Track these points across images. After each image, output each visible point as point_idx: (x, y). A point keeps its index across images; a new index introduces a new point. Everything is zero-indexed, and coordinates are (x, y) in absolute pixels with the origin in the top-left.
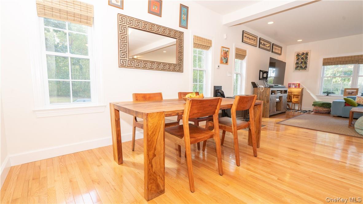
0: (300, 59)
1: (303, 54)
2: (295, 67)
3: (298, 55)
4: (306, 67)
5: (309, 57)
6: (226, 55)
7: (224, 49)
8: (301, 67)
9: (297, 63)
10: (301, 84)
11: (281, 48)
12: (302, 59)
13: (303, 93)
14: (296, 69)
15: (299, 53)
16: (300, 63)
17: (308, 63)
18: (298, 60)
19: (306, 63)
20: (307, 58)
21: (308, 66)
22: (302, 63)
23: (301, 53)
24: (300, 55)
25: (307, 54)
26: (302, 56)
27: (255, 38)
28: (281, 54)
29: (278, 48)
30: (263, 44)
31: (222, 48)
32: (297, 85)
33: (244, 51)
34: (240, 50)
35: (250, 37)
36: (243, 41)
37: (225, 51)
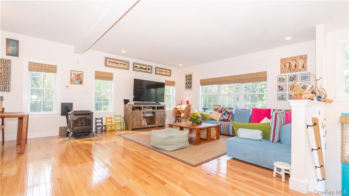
0: (188, 80)
1: (189, 75)
2: (185, 86)
3: (186, 77)
5: (192, 78)
6: (78, 77)
7: (74, 72)
8: (189, 87)
9: (186, 83)
10: (189, 102)
11: (170, 70)
13: (191, 109)
14: (186, 88)
17: (192, 83)
18: (186, 80)
19: (191, 83)
20: (191, 79)
21: (192, 86)
22: (189, 83)
24: (188, 76)
25: (191, 76)
26: (189, 78)
27: (125, 63)
28: (170, 76)
29: (165, 71)
30: (140, 68)
31: (71, 72)
32: (186, 102)
33: (109, 73)
34: (102, 73)
35: (118, 62)
36: (106, 65)
37: (77, 74)
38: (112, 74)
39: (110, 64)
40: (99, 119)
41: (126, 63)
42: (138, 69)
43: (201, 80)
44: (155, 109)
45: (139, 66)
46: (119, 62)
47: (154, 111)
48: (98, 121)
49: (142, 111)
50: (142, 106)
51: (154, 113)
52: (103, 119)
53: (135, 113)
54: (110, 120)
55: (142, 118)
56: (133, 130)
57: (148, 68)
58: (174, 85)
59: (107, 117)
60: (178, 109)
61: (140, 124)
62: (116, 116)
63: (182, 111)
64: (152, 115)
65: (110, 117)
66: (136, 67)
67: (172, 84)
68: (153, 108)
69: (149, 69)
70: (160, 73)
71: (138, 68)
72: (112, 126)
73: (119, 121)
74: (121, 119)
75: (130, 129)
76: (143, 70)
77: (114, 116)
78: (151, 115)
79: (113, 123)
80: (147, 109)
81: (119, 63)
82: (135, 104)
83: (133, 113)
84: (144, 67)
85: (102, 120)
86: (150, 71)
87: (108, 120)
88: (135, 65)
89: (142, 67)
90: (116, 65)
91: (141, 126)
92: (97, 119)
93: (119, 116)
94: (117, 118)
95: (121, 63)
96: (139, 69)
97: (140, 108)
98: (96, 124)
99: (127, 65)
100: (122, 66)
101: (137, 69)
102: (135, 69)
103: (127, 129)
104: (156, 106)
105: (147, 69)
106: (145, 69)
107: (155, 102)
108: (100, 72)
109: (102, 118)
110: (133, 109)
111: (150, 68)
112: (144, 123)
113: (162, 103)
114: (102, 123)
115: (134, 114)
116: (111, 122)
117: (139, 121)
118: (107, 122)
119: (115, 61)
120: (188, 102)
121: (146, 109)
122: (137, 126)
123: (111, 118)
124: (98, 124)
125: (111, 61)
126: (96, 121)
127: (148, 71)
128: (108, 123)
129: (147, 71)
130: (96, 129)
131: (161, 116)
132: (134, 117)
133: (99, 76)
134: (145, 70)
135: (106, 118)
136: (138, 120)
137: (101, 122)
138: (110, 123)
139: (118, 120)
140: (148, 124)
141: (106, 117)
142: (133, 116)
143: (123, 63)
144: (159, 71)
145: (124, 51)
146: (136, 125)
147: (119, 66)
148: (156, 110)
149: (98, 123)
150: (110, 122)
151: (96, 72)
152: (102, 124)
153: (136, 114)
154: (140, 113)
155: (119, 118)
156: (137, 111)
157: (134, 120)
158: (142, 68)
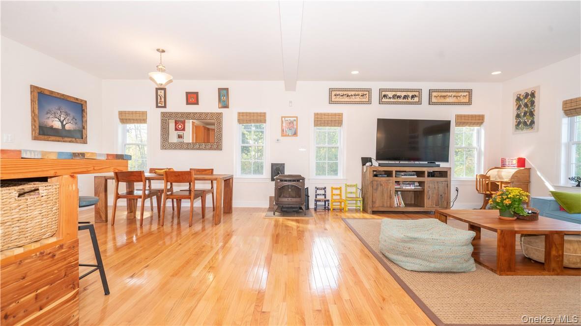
0: (523, 106)
1: (527, 95)
2: (515, 123)
3: (518, 99)
4: (533, 122)
5: (536, 100)
6: (292, 125)
8: (525, 123)
9: (518, 116)
10: (527, 160)
11: (470, 92)
12: (526, 105)
14: (517, 128)
15: (520, 95)
16: (523, 114)
17: (535, 113)
18: (518, 109)
19: (532, 114)
20: (533, 103)
21: (535, 120)
22: (525, 113)
23: (523, 93)
24: (522, 98)
25: (533, 95)
26: (526, 101)
27: (363, 92)
28: (469, 103)
29: (454, 94)
30: (394, 97)
31: (282, 119)
32: (515, 162)
33: (335, 115)
34: (325, 115)
35: (350, 93)
36: (331, 102)
37: (290, 121)
38: (341, 115)
39: (338, 99)
40: (321, 189)
41: (365, 93)
42: (390, 100)
43: (565, 103)
44: (424, 177)
45: (390, 94)
46: (353, 93)
47: (421, 179)
48: (319, 192)
49: (394, 179)
50: (394, 169)
51: (421, 184)
52: (327, 190)
53: (378, 182)
54: (338, 192)
55: (393, 192)
56: (374, 213)
57: (410, 94)
58: (482, 123)
59: (334, 187)
60: (488, 178)
61: (389, 203)
62: (348, 186)
63: (502, 182)
64: (419, 187)
65: (338, 187)
66: (385, 96)
67: (478, 120)
68: (420, 174)
69: (413, 97)
70: (442, 100)
71: (390, 98)
72: (341, 202)
73: (354, 196)
74: (356, 192)
75: (369, 210)
76: (401, 100)
77: (345, 185)
78: (413, 188)
79: (344, 197)
80: (405, 175)
81: (352, 95)
82: (380, 165)
83: (375, 183)
84: (403, 94)
85: (325, 192)
86: (416, 99)
87: (336, 192)
88: (384, 93)
89: (399, 94)
90: (347, 99)
91: (391, 207)
92: (318, 189)
93: (353, 186)
94: (350, 190)
95: (357, 93)
96: (392, 100)
97: (389, 174)
98: (316, 197)
99: (367, 95)
100: (358, 99)
101: (388, 100)
102: (384, 100)
103: (365, 210)
104: (426, 170)
105: (411, 97)
106: (405, 97)
107: (427, 163)
108: (321, 114)
109: (325, 188)
110: (376, 176)
111: (417, 94)
112: (398, 202)
113: (443, 165)
114: (325, 195)
115: (377, 185)
116: (340, 195)
117: (386, 198)
118: (333, 195)
119: (345, 93)
120: (521, 162)
121: (402, 175)
122: (383, 206)
123: (340, 189)
124: (319, 197)
125: (338, 93)
126: (316, 192)
127: (412, 101)
128: (334, 197)
129: (410, 100)
130: (316, 205)
131: (438, 191)
132: (377, 189)
133: (321, 120)
134: (404, 100)
135: (332, 188)
136: (385, 195)
137: (323, 195)
138: (338, 197)
139: (351, 193)
140: (406, 205)
141: (332, 186)
142: (375, 187)
143: (360, 93)
144: (438, 97)
145: (355, 72)
146: (381, 205)
147: (353, 99)
148: (426, 179)
149: (318, 195)
150: (337, 195)
151: (317, 115)
152: (325, 198)
153: (381, 185)
154: (389, 183)
155: (353, 190)
156: (383, 179)
157: (375, 194)
158: (399, 97)
